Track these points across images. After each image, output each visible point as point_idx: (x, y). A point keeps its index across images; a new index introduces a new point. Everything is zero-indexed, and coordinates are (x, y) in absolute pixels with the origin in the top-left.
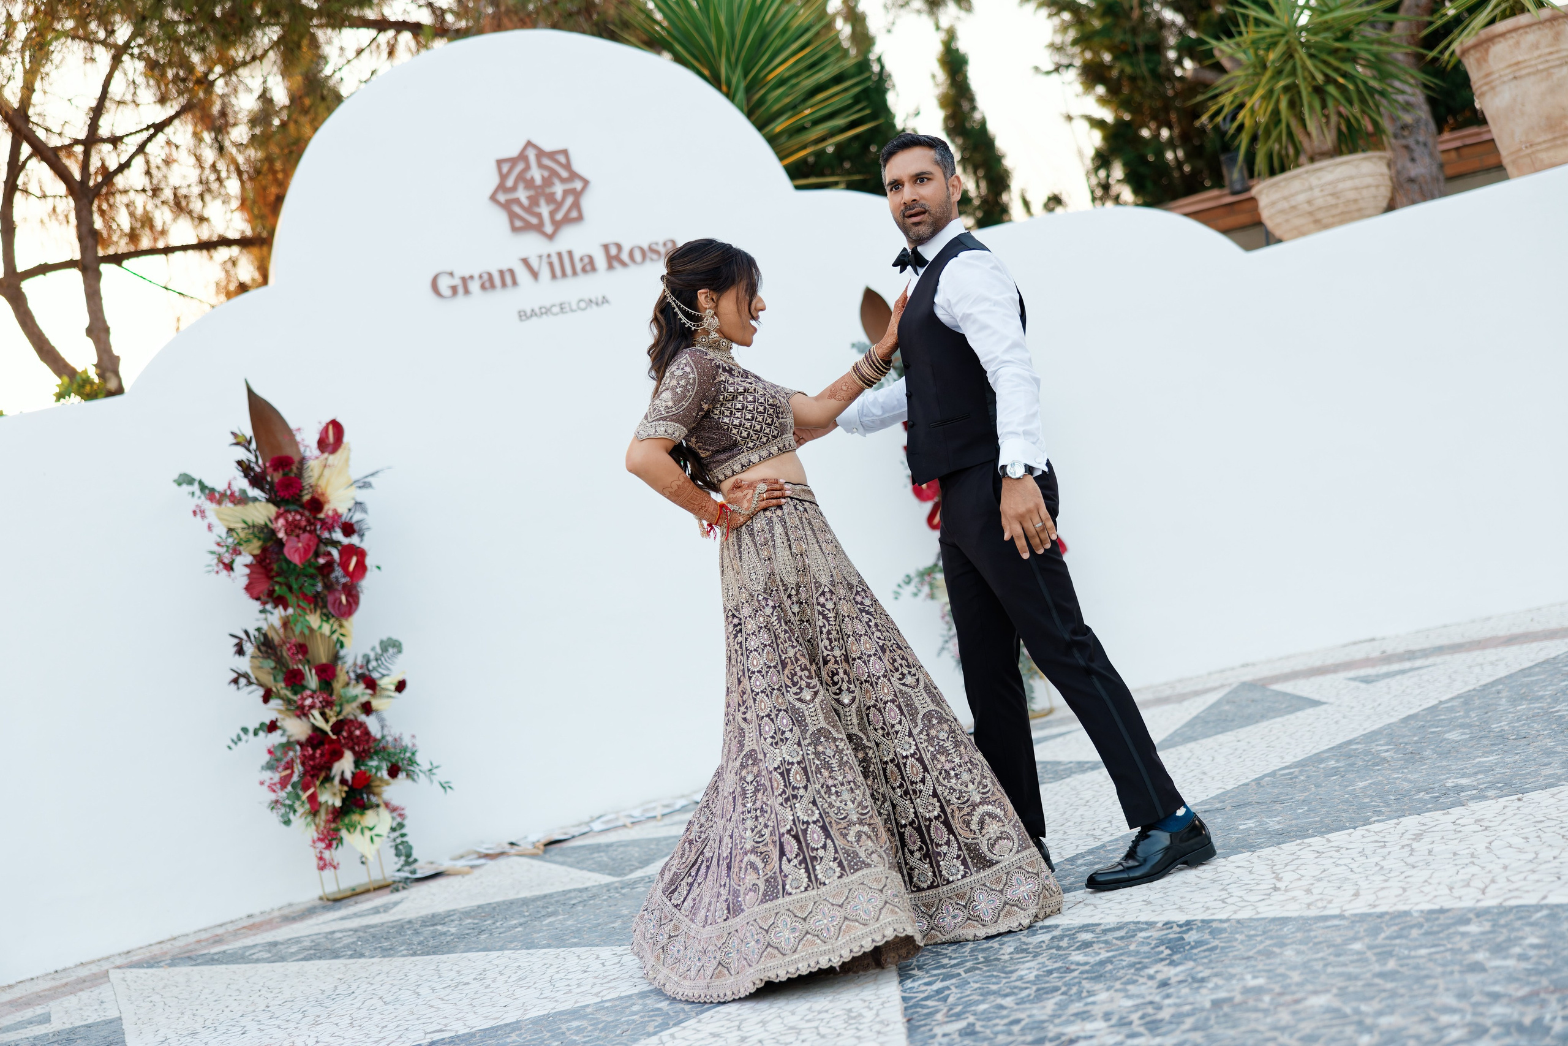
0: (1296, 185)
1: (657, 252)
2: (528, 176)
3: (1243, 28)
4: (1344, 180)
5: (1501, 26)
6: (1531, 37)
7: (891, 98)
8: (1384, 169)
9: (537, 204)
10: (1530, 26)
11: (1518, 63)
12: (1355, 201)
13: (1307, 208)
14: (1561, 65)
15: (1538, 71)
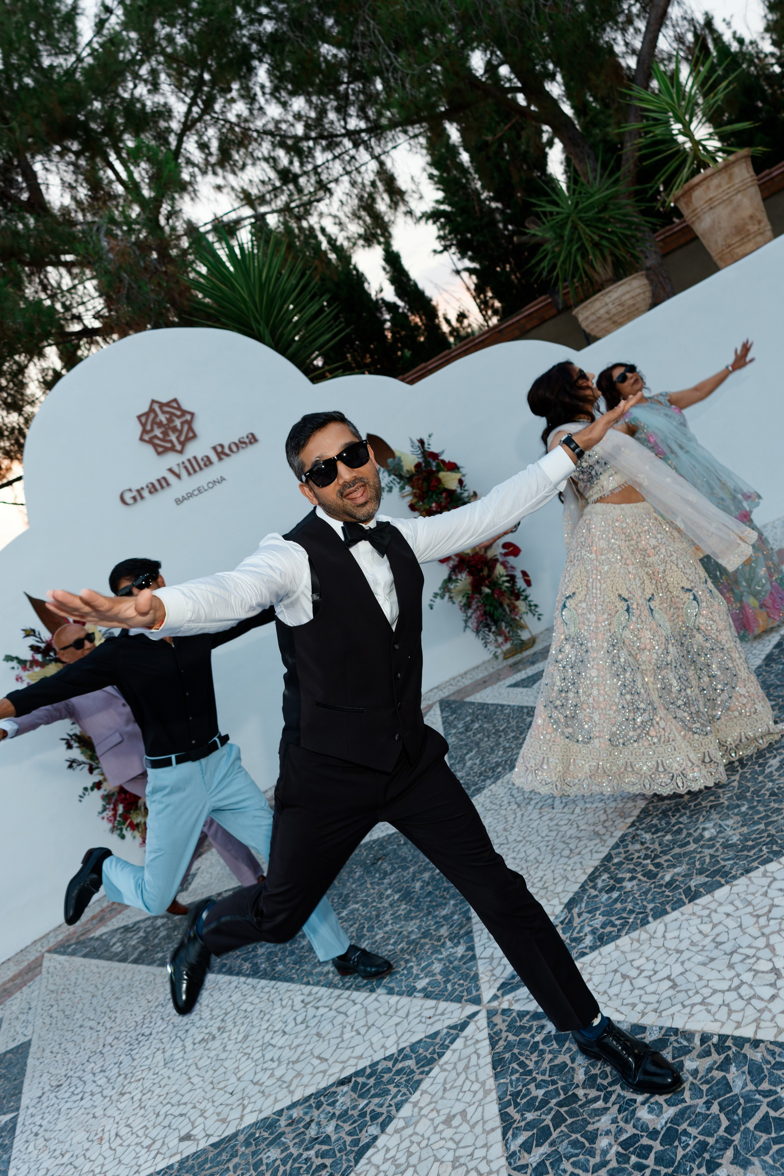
0: (598, 305)
1: (245, 443)
2: (158, 420)
3: (544, 220)
4: (624, 294)
5: (697, 179)
6: (715, 181)
7: (366, 285)
8: (646, 281)
9: (168, 435)
10: (713, 175)
11: (711, 199)
12: (634, 305)
13: (607, 316)
14: (736, 194)
15: (724, 201)
